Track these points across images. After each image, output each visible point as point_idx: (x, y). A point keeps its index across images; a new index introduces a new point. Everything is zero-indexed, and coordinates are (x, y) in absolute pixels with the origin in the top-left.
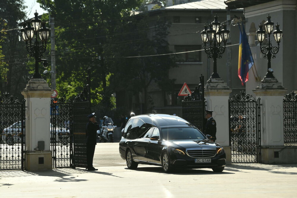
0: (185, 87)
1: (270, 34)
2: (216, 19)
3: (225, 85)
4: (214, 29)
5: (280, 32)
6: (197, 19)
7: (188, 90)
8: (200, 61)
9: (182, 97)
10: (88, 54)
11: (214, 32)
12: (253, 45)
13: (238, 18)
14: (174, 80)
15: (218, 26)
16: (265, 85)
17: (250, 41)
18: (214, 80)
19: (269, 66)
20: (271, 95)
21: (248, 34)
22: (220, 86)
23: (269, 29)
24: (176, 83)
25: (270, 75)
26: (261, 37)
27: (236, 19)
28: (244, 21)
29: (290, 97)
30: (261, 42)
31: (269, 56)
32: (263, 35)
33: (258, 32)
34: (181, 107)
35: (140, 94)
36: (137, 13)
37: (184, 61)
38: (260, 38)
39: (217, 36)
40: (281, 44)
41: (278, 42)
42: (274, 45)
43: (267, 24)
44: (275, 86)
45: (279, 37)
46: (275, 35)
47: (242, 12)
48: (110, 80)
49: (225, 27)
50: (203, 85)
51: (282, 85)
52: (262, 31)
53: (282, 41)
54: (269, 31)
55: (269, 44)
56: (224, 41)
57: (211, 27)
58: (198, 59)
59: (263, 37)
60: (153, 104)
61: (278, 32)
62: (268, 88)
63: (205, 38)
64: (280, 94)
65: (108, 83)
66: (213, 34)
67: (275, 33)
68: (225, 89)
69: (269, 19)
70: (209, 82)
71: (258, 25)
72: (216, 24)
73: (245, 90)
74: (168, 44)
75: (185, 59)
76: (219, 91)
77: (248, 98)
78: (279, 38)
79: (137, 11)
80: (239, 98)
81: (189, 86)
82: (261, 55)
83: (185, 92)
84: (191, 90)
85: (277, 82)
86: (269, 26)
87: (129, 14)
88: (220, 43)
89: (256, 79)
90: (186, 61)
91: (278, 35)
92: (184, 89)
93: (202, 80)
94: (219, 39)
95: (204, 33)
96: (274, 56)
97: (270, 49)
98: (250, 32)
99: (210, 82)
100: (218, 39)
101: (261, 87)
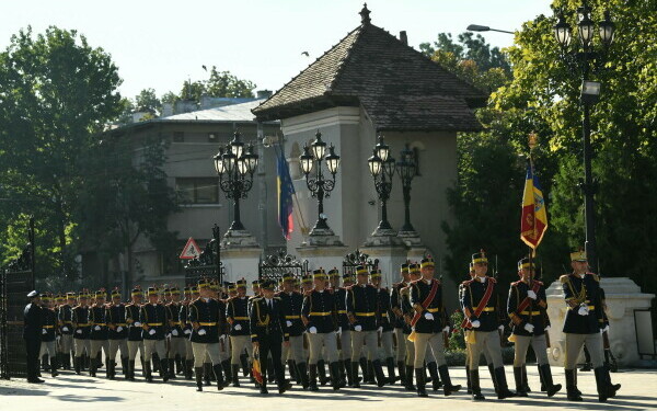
0: (191, 244)
1: (320, 160)
2: (237, 136)
3: (252, 240)
4: (234, 152)
5: (336, 158)
6: (212, 136)
7: (195, 250)
8: (217, 202)
9: (186, 260)
10: (34, 193)
11: (235, 156)
12: (297, 178)
13: (274, 135)
14: (176, 233)
15: (240, 148)
16: (315, 240)
17: (292, 171)
18: (235, 233)
19: (321, 210)
20: (324, 255)
21: (288, 160)
22: (245, 242)
23: (319, 152)
24: (179, 238)
25: (322, 224)
26: (307, 165)
27: (271, 138)
28: (282, 139)
29: (352, 258)
30: (307, 173)
31: (320, 195)
32: (310, 161)
33: (303, 158)
34: (184, 277)
35: (122, 256)
36: (114, 127)
37: (192, 203)
38: (305, 166)
39: (240, 163)
40: (338, 176)
41: (334, 173)
42: (327, 177)
43: (317, 145)
44: (330, 242)
45: (334, 164)
46: (328, 162)
47: (278, 126)
48: (71, 235)
49: (251, 149)
50: (218, 241)
51: (341, 240)
52: (309, 156)
53: (339, 172)
54: (319, 156)
55: (320, 176)
56: (251, 171)
57: (230, 148)
58: (214, 200)
59: (311, 165)
60: (142, 271)
61: (334, 157)
62: (320, 244)
63: (220, 166)
64: (339, 254)
65: (68, 240)
66: (233, 161)
67: (328, 158)
68: (254, 247)
69: (319, 136)
70: (227, 237)
71: (302, 146)
72: (237, 144)
73: (285, 248)
74: (166, 176)
75: (192, 199)
76: (244, 250)
77: (289, 260)
78: (334, 166)
79: (115, 124)
80: (275, 260)
81: (197, 242)
82: (309, 193)
83: (191, 252)
84: (201, 249)
85: (333, 235)
86: (319, 148)
87: (102, 128)
88: (243, 175)
89: (303, 231)
90: (196, 203)
91: (334, 161)
92: (190, 247)
93: (217, 233)
94: (242, 168)
95: (219, 158)
96: (328, 195)
97: (320, 183)
98: (292, 156)
99: (230, 235)
100: (240, 168)
101: (308, 243)
